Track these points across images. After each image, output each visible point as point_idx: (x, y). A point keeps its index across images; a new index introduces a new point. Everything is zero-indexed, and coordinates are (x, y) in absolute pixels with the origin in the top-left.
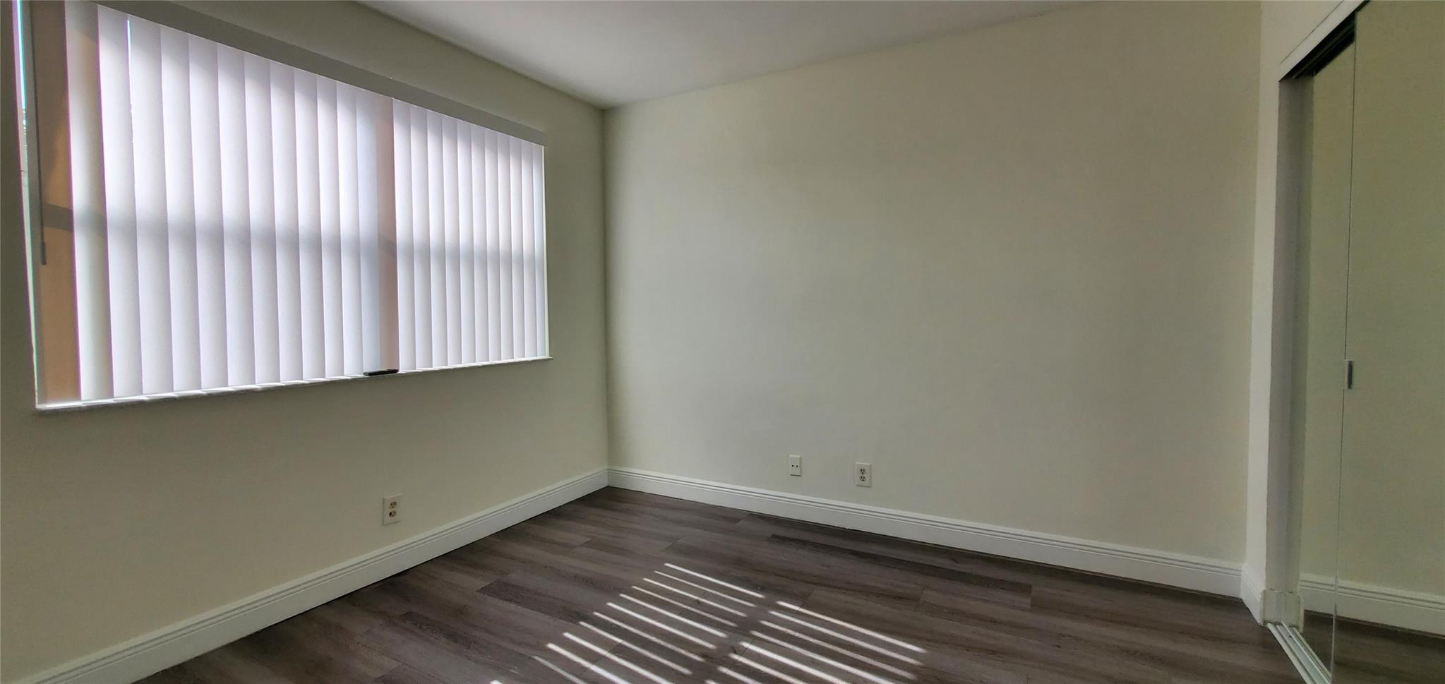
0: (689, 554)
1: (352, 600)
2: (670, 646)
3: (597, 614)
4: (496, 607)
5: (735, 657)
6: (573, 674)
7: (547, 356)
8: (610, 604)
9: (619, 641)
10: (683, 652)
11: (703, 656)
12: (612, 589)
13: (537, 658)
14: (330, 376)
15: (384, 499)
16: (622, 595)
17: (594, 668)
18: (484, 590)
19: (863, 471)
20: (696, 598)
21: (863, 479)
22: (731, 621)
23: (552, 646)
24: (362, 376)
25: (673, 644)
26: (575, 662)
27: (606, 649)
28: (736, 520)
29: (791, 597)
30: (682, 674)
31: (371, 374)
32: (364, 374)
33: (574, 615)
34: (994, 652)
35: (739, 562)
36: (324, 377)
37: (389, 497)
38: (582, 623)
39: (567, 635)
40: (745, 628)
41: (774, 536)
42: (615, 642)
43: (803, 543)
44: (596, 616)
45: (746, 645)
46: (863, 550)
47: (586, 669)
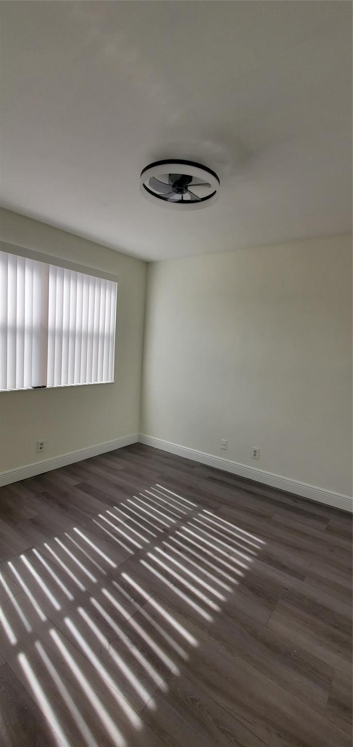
0: (168, 481)
1: (22, 483)
2: (150, 523)
3: (122, 504)
4: (81, 495)
5: (178, 533)
6: (107, 529)
7: (113, 381)
8: (128, 500)
9: (129, 517)
10: (155, 527)
11: (164, 530)
12: (131, 493)
13: (93, 520)
14: (18, 388)
15: (38, 442)
16: (134, 497)
17: (116, 528)
18: (76, 486)
19: (255, 452)
20: (166, 502)
21: (255, 455)
22: (179, 515)
23: (100, 516)
24: (31, 388)
25: (152, 522)
26: (109, 524)
27: (122, 520)
28: (193, 467)
29: (210, 508)
30: (153, 537)
31: (35, 388)
32: (32, 387)
33: (112, 503)
34: (299, 549)
35: (190, 488)
36: (15, 388)
37: (40, 442)
38: (115, 507)
39: (108, 511)
40: (185, 520)
41: (210, 477)
42: (127, 518)
43: (222, 483)
44: (121, 505)
45: (184, 528)
46: (251, 490)
47: (113, 528)
